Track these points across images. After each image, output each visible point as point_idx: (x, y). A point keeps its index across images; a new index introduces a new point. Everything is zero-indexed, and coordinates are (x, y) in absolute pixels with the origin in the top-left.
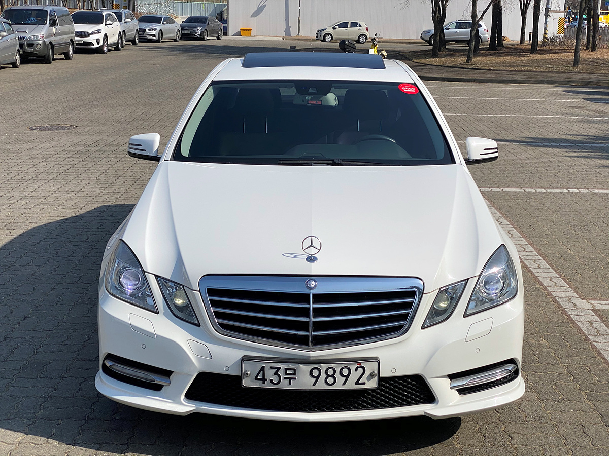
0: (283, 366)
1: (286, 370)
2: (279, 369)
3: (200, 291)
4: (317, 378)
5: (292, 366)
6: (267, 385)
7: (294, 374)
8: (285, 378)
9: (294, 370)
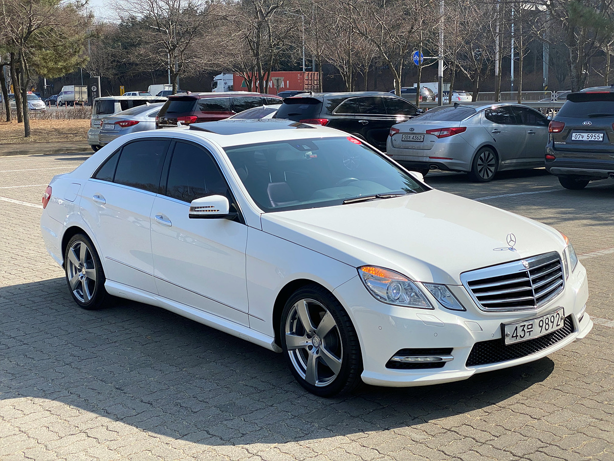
0: (526, 323)
1: (528, 325)
2: (524, 326)
3: (463, 285)
4: (542, 327)
5: (531, 322)
6: (519, 340)
7: (532, 328)
8: (528, 332)
9: (532, 324)
